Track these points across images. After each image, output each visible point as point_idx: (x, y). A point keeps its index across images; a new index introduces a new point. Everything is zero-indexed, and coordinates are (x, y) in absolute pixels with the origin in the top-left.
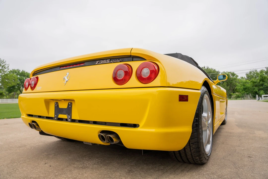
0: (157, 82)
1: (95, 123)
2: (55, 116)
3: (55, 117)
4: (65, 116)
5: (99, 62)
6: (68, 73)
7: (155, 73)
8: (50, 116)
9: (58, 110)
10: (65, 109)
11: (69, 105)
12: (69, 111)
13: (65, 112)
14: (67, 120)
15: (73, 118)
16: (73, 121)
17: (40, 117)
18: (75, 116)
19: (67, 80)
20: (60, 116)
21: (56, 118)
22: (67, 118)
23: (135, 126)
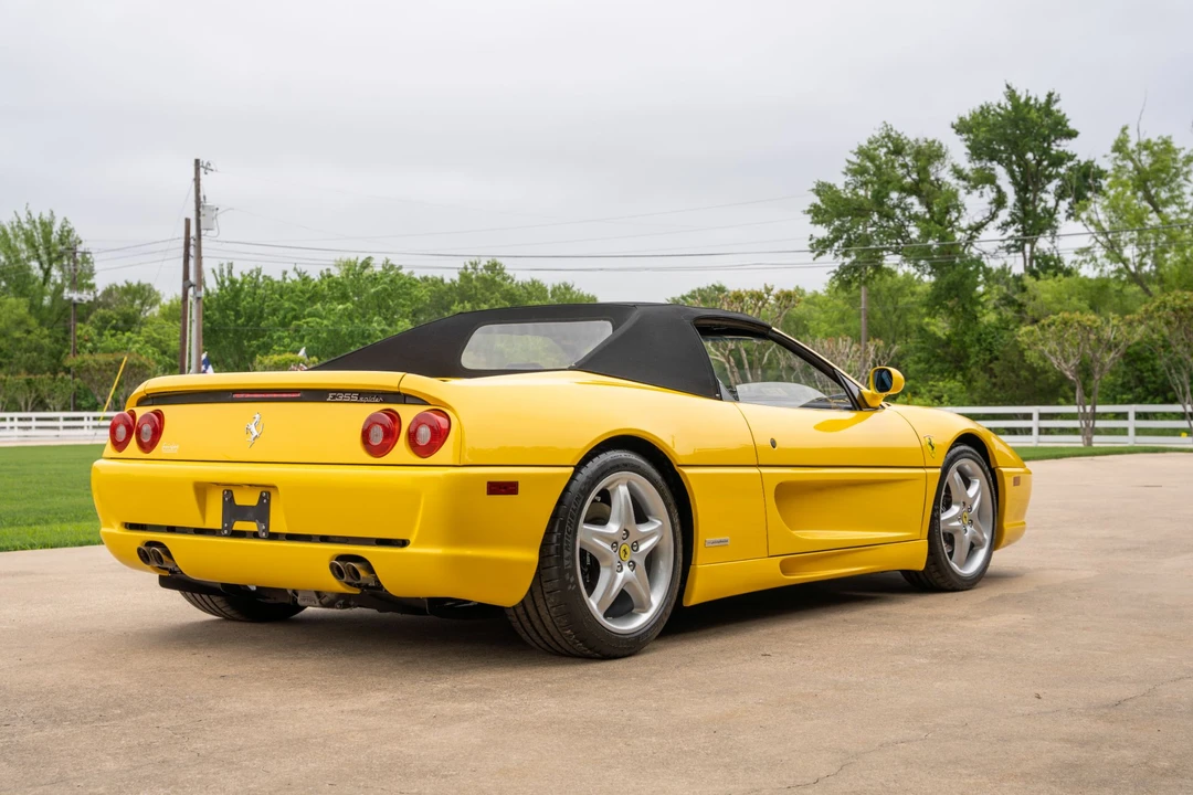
0: (445, 453)
1: (325, 539)
2: (223, 525)
3: (224, 528)
4: (252, 526)
5: (334, 397)
6: (257, 416)
7: (439, 436)
8: (208, 525)
9: (232, 511)
10: (253, 507)
11: (261, 498)
12: (261, 511)
13: (251, 515)
14: (255, 535)
15: (272, 529)
16: (274, 536)
17: (171, 529)
18: (277, 525)
19: (255, 433)
20: (239, 526)
21: (226, 532)
22: (256, 529)
23: (404, 543)
